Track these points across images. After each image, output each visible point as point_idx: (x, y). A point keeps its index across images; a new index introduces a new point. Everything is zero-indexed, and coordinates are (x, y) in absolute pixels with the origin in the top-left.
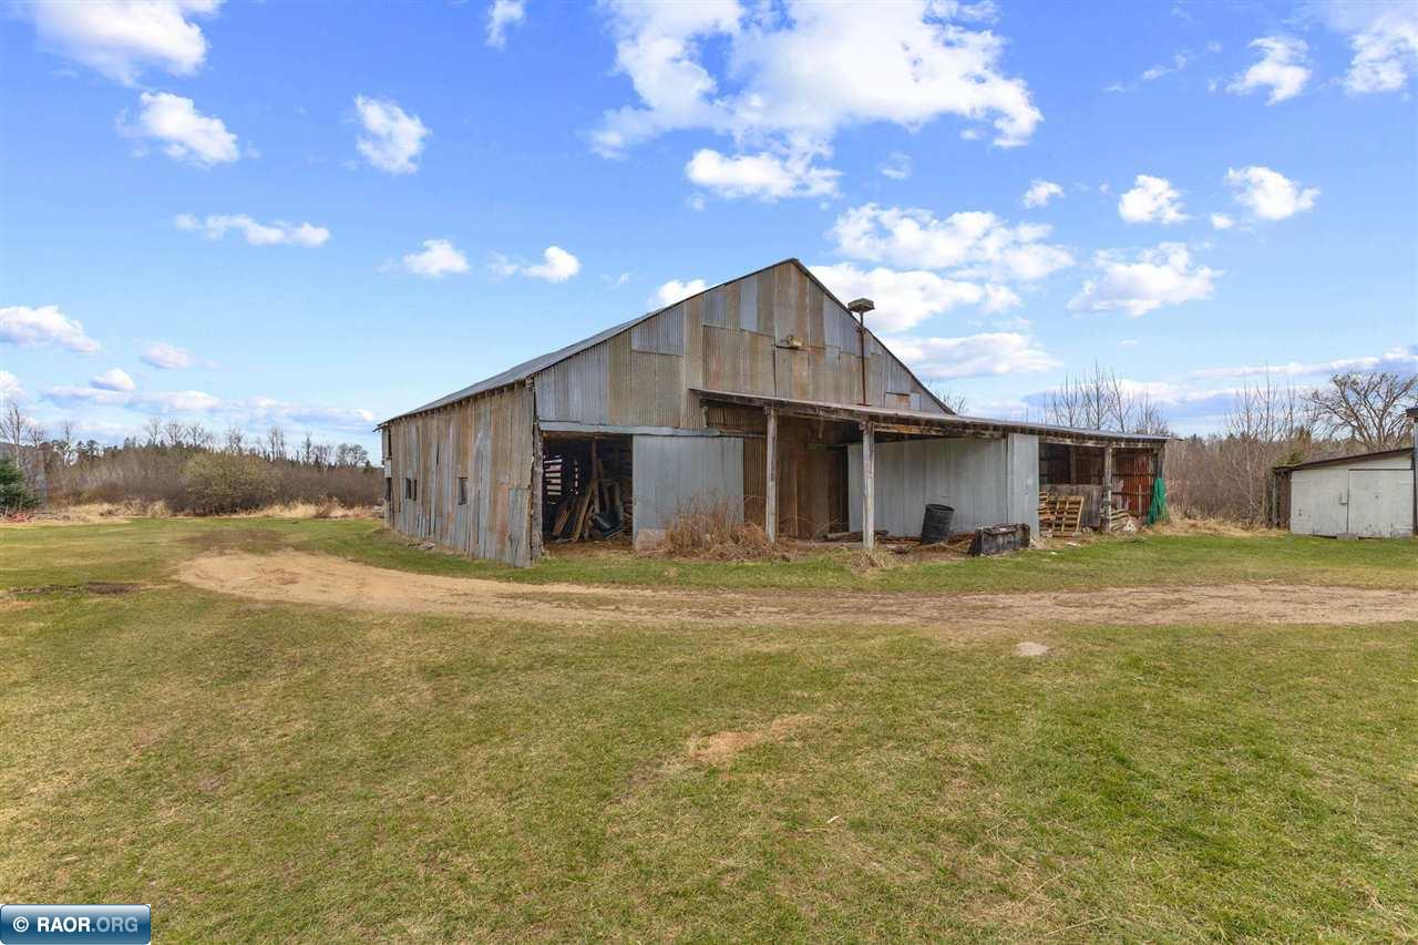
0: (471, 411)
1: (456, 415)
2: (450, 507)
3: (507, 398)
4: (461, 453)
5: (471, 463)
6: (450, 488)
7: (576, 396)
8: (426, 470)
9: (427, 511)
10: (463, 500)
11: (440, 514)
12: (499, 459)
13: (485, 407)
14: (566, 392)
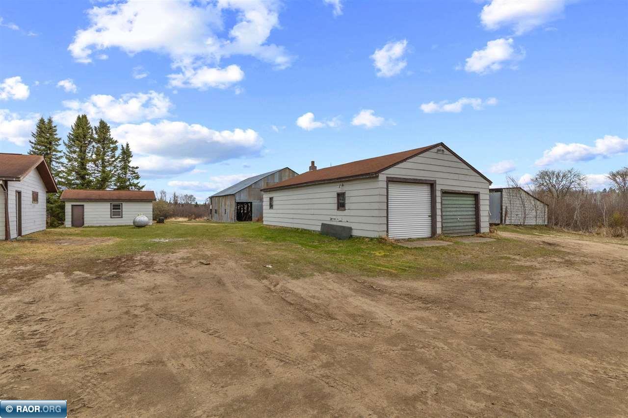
0: (227, 197)
1: (225, 197)
2: (223, 214)
3: (232, 196)
4: (225, 204)
5: (227, 206)
6: (224, 212)
7: (242, 196)
8: (219, 207)
9: (219, 216)
10: (225, 213)
11: (221, 216)
12: (231, 205)
13: (229, 197)
14: (240, 196)
